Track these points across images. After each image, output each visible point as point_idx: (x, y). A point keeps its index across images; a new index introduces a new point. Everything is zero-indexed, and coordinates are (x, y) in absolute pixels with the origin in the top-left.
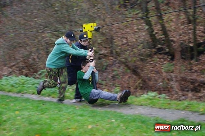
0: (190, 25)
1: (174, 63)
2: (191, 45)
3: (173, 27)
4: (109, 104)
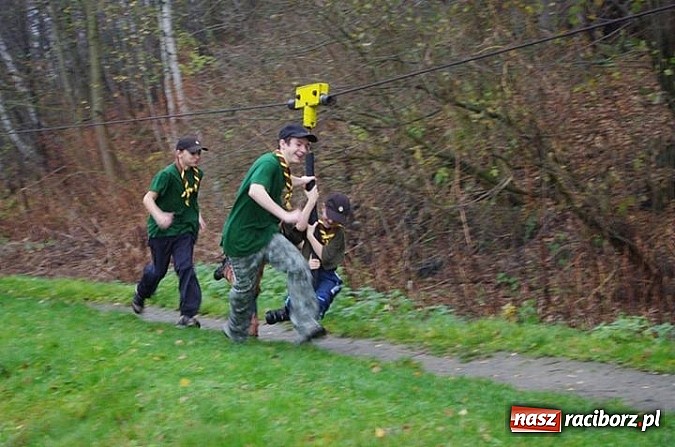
4: (488, 357)
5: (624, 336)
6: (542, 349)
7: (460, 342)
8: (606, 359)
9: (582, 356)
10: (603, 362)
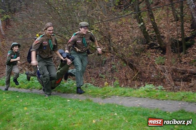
0: (178, 22)
1: (165, 56)
2: (180, 39)
3: (163, 24)
4: (110, 97)
5: (149, 90)
6: (126, 94)
7: (100, 93)
8: (145, 96)
9: (138, 96)
10: (145, 97)
